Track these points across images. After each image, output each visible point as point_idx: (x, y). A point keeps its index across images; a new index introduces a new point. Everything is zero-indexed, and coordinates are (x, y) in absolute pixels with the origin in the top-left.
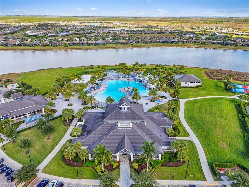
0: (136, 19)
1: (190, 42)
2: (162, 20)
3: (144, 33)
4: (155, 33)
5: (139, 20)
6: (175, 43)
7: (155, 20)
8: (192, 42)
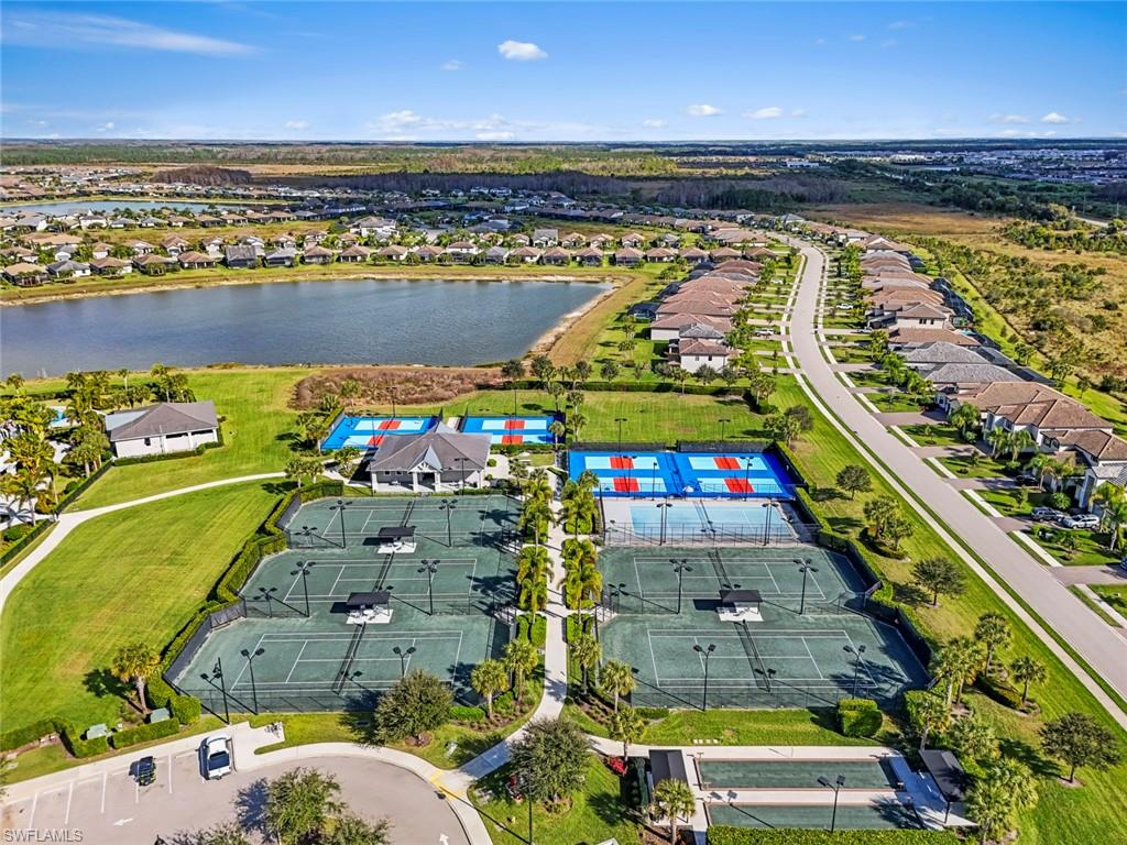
0: (209, 151)
1: (354, 258)
2: (328, 159)
3: (181, 224)
4: (239, 221)
5: (220, 156)
6: (288, 263)
7: (299, 156)
8: (359, 258)
